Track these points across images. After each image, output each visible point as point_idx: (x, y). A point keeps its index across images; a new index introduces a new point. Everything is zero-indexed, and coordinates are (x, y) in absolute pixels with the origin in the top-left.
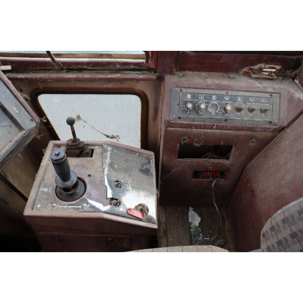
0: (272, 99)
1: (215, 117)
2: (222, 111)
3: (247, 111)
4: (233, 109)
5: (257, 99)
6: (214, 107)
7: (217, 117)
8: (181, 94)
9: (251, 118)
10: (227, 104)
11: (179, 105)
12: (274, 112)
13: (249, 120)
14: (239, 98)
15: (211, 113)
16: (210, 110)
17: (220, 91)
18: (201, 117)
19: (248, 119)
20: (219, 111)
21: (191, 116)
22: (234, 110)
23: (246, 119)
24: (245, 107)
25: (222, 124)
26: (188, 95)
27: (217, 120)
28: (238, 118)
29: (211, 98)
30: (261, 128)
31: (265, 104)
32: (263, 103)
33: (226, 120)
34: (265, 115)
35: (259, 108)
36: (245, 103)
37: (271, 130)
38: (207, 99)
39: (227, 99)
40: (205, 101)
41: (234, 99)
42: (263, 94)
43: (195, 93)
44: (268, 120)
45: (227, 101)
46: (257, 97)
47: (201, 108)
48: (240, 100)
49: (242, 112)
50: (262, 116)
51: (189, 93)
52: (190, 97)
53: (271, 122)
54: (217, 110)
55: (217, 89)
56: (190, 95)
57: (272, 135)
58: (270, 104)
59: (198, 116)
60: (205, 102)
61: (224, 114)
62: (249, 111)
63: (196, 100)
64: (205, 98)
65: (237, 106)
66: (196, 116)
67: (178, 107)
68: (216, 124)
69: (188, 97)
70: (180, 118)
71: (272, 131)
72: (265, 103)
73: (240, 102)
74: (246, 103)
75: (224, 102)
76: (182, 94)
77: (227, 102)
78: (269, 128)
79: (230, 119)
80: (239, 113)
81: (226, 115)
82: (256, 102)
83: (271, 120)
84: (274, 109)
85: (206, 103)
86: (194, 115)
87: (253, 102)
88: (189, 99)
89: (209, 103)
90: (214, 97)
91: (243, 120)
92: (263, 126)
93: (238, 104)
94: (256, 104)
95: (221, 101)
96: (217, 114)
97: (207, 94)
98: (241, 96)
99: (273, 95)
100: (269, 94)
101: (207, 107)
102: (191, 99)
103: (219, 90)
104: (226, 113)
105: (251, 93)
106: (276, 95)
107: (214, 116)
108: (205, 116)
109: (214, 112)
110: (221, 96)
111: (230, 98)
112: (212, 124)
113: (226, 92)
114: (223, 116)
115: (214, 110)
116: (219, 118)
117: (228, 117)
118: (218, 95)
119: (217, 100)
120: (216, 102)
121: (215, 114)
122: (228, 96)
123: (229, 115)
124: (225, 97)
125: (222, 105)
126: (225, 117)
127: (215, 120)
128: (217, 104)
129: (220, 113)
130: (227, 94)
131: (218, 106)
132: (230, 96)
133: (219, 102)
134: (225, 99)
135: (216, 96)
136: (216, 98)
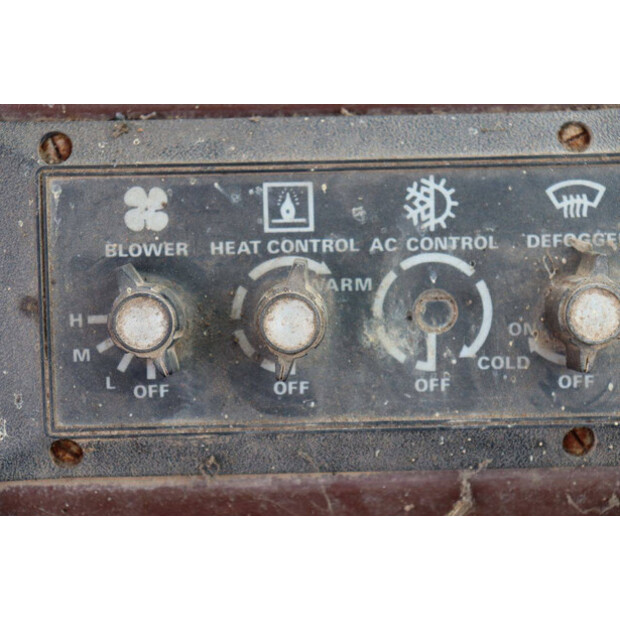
2: (521, 346)
6: (436, 311)
8: (54, 193)
10: (576, 260)
11: (38, 308)
15: (400, 376)
16: (388, 341)
18: (292, 424)
20: (488, 349)
21: (178, 421)
26: (133, 196)
29: (388, 210)
33: (577, 438)
38: (349, 227)
39: (575, 206)
40: (328, 245)
43: (205, 170)
45: (577, 226)
51: (146, 174)
52: (160, 222)
54: (463, 333)
56: (159, 196)
59: (258, 421)
60: (331, 259)
61: (545, 374)
63: (221, 248)
66: (242, 420)
67: (30, 329)
68: (466, 477)
69: (133, 221)
75: (539, 241)
76: (68, 194)
77: (581, 242)
81: (568, 381)
85: (340, 266)
86: (217, 406)
88: (147, 235)
89: (369, 265)
95: (512, 228)
96: (467, 383)
97: (341, 167)
101: (351, 313)
102: (169, 234)
104: (574, 365)
107: (436, 400)
108: (332, 410)
109: (439, 359)
110: (499, 173)
111: (606, 194)
112: (428, 484)
113: (567, 125)
114: (541, 393)
115: (438, 337)
116: (495, 428)
117: (603, 406)
118: (473, 173)
119: (458, 232)
120: (458, 253)
121: (444, 385)
122: (591, 170)
123: (611, 387)
124: (552, 182)
125: (517, 275)
126: (558, 405)
127: (447, 443)
128: (466, 269)
129: (503, 371)
130: (579, 141)
131: (482, 287)
132: (611, 168)
133: (490, 243)
134: (558, 205)
135: (447, 187)
136: (450, 203)
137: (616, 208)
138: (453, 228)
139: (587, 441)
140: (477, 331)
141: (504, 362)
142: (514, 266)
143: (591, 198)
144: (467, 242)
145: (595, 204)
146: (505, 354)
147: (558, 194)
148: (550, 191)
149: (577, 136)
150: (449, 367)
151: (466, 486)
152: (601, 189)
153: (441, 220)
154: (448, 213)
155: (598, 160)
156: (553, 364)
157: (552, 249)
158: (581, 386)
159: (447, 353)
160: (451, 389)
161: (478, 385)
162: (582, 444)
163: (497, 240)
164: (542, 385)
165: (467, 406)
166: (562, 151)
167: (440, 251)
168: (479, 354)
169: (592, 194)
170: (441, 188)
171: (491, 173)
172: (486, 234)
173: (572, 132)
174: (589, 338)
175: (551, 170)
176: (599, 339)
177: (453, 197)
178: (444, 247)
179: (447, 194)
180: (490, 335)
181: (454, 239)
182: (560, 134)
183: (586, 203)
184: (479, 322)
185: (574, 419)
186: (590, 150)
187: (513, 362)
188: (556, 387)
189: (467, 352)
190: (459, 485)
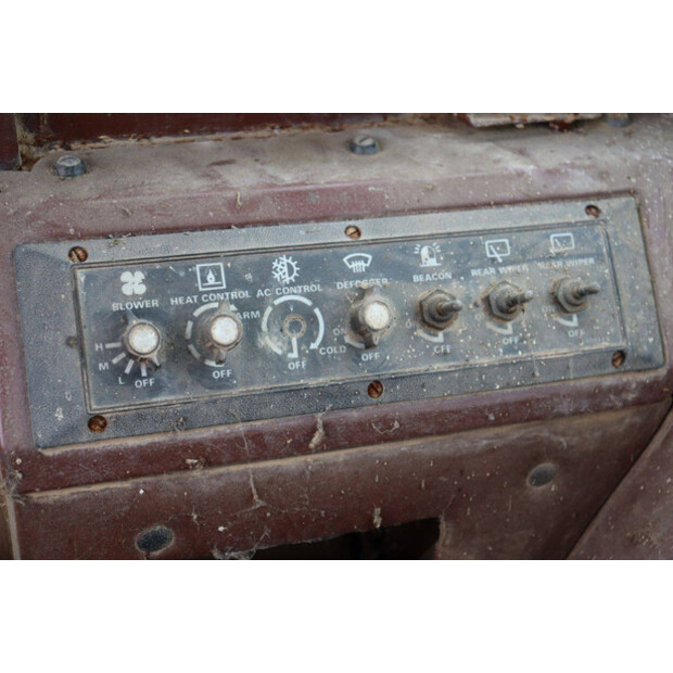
0: (599, 229)
1: (312, 382)
2: (341, 340)
3: (480, 315)
4: (403, 318)
5: (526, 239)
6: (295, 326)
7: (322, 380)
8: (81, 276)
9: (510, 349)
10: (363, 293)
11: (77, 342)
12: (626, 295)
13: (504, 365)
14: (425, 252)
15: (281, 361)
16: (272, 344)
17: (313, 226)
18: (225, 393)
19: (494, 359)
20: (324, 343)
21: (162, 398)
22: (409, 323)
23: (486, 362)
24: (468, 299)
25: (355, 415)
26: (126, 276)
27: (324, 393)
28: (437, 366)
29: (264, 276)
30: (578, 395)
31: (570, 263)
32: (559, 256)
33: (374, 387)
34: (581, 325)
35: (545, 286)
36: (462, 273)
37: (631, 397)
38: (245, 285)
39: (358, 266)
40: (234, 295)
41: (399, 258)
42: (546, 207)
43: (164, 260)
44: (604, 344)
45: (361, 276)
46: (520, 230)
47: (215, 345)
48: (433, 262)
49: (458, 326)
50: (563, 329)
51: (132, 264)
52: (141, 289)
53: (622, 355)
54: (310, 336)
55: (291, 221)
56: (140, 276)
57: (637, 420)
58: (598, 256)
59: (205, 394)
60: (236, 302)
61: (354, 354)
62: (491, 315)
63: (177, 301)
64: (234, 282)
65: (421, 295)
66: (198, 394)
67: (73, 354)
68: (320, 418)
69: (127, 290)
70: (96, 422)
71: (638, 403)
72: (571, 257)
73: (431, 270)
74: (466, 273)
75: (343, 285)
76: (89, 278)
77: (364, 284)
78: (618, 390)
79: (397, 379)
80: (440, 338)
81: (367, 356)
82: (522, 255)
83: (621, 344)
84: (623, 280)
85: (242, 306)
86: (183, 387)
87: (506, 262)
88: (135, 297)
89: (256, 304)
90: (282, 269)
91: (468, 370)
92: (585, 383)
93: (426, 284)
94: (525, 267)
95: (329, 280)
96: (315, 363)
97: (237, 254)
98: (432, 237)
99: (601, 204)
100: (581, 205)
101: (251, 330)
102: (147, 296)
103: (305, 220)
104: (369, 345)
105: (485, 213)
106: (616, 203)
107: (300, 374)
108: (246, 384)
109: (300, 351)
110: (320, 252)
111: (373, 260)
112: (299, 425)
113: (348, 228)
114: (354, 364)
115: (298, 340)
116: (332, 385)
117: (385, 368)
118: (305, 253)
119: (301, 284)
120: (302, 295)
121: (303, 365)
122: (365, 248)
123: (388, 358)
124: (346, 255)
125: (334, 303)
126: (363, 370)
127: (308, 397)
128: (308, 302)
129: (333, 355)
130: (356, 235)
131: (317, 311)
132: (374, 246)
133: (318, 288)
134: (350, 267)
135: (293, 261)
136: (296, 269)
137: (379, 266)
138: (298, 282)
139: (379, 390)
140: (317, 335)
141: (332, 350)
142: (332, 299)
143: (366, 262)
144: (306, 288)
145: (368, 265)
146: (333, 345)
147: (350, 261)
148: (345, 260)
149: (354, 232)
150: (305, 355)
151: (320, 422)
152: (370, 257)
153: (292, 278)
154: (295, 274)
155: (367, 243)
156: (357, 349)
157: (351, 289)
158: (373, 358)
159: (303, 347)
160: (307, 366)
161: (321, 363)
162: (377, 391)
163: (322, 286)
164: (354, 360)
165: (316, 375)
166: (349, 239)
167: (294, 294)
168: (320, 347)
169: (366, 260)
170: (290, 261)
171: (314, 252)
172: (316, 283)
173: (351, 231)
174: (375, 327)
175: (345, 249)
177: (297, 266)
178: (295, 292)
179: (294, 264)
180: (324, 336)
181: (300, 287)
182: (346, 232)
183: (364, 265)
184: (317, 329)
185: (372, 377)
186: (362, 238)
187: (338, 349)
188: (361, 360)
189: (314, 346)
190: (316, 423)
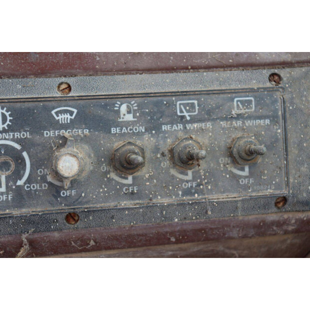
0: (278, 95)
1: (16, 212)
2: (44, 179)
3: (166, 164)
4: (99, 163)
5: (212, 101)
6: (5, 166)
7: (24, 211)
9: (188, 192)
10: (64, 141)
12: (293, 151)
13: (182, 205)
14: (124, 108)
17: (31, 81)
19: (173, 200)
20: (29, 181)
22: (104, 168)
23: (166, 201)
24: (156, 149)
25: (56, 235)
27: (28, 221)
28: (125, 203)
31: (249, 123)
32: (239, 117)
33: (71, 217)
34: (251, 174)
35: (223, 141)
36: (154, 127)
39: (64, 118)
41: (100, 112)
42: (236, 73)
44: (269, 191)
45: (65, 127)
46: (209, 93)
48: (130, 117)
49: (145, 173)
50: (236, 177)
53: (284, 199)
54: (18, 175)
55: (9, 76)
58: (274, 118)
61: (55, 191)
62: (174, 164)
65: (117, 144)
68: (24, 237)
71: (296, 231)
72: (250, 117)
73: (127, 124)
74: (158, 128)
75: (49, 134)
77: (66, 133)
78: (279, 224)
79: (90, 212)
80: (130, 180)
81: (65, 193)
82: (208, 115)
83: (284, 192)
84: (293, 138)
87: (193, 120)
91: (151, 207)
92: (252, 218)
93: (122, 135)
94: (209, 125)
95: (37, 128)
96: (20, 197)
98: (131, 96)
100: (266, 73)
105: (181, 76)
107: (7, 205)
109: (7, 185)
110: (31, 104)
111: (78, 113)
112: (9, 241)
113: (62, 83)
114: (53, 199)
115: (6, 177)
116: (34, 215)
117: (80, 203)
118: (19, 105)
119: (13, 131)
120: (13, 140)
121: (10, 198)
122: (71, 103)
123: (83, 195)
124: (54, 108)
125: (40, 148)
126: (61, 203)
127: (13, 223)
128: (17, 146)
129: (36, 190)
130: (67, 91)
131: (25, 154)
132: (79, 102)
133: (28, 135)
134: (57, 118)
135: (7, 111)
136: (9, 118)
137: (83, 119)
138: (10, 129)
139: (76, 218)
140: (24, 173)
141: (36, 186)
142: (39, 145)
143: (71, 114)
144: (17, 135)
145: (73, 117)
146: (37, 183)
147: (57, 113)
148: (53, 112)
149: (66, 88)
150: (12, 190)
151: (25, 241)
152: (75, 111)
153: (5, 126)
154: (8, 122)
155: (73, 99)
156: (58, 186)
157: (55, 137)
158: (71, 195)
159: (11, 183)
160: (13, 199)
161: (25, 197)
162: (74, 220)
163: (31, 134)
164: (53, 195)
165: (20, 206)
166: (59, 94)
167: (5, 139)
168: (25, 183)
169: (71, 113)
170: (4, 111)
171: (27, 105)
172: (26, 131)
173: (63, 86)
174: (66, 175)
175: (53, 103)
176: (70, 175)
177: (10, 116)
178: (7, 137)
179: (7, 114)
180: (30, 175)
181: (11, 134)
182: (59, 87)
183: (69, 117)
184: (25, 170)
185: (67, 209)
186: (70, 95)
187: (41, 186)
188: (60, 196)
189: (20, 183)
190: (22, 241)
